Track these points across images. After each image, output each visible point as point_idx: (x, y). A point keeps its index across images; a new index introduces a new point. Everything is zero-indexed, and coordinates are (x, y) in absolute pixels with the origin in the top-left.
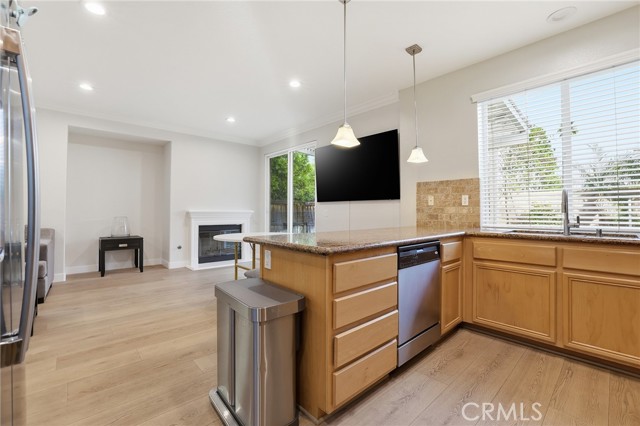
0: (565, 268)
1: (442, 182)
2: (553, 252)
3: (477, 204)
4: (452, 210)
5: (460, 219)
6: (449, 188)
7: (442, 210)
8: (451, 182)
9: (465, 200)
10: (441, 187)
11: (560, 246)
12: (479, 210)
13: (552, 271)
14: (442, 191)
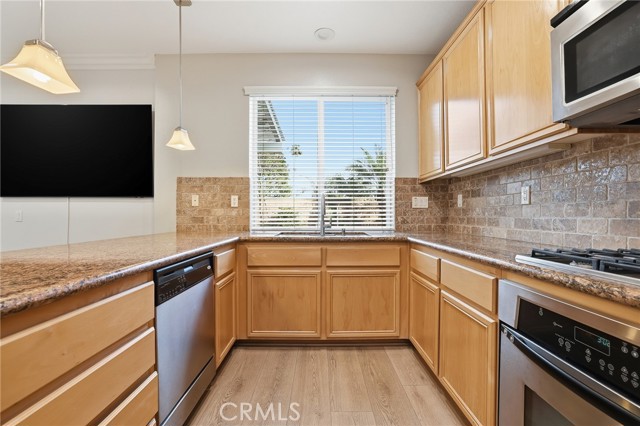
0: (328, 267)
1: (208, 179)
2: (319, 253)
3: (247, 205)
4: (219, 212)
5: (229, 222)
6: (218, 188)
7: (209, 212)
8: (220, 179)
9: (235, 201)
10: (207, 185)
11: (324, 247)
12: (249, 212)
13: (317, 271)
14: (209, 190)
